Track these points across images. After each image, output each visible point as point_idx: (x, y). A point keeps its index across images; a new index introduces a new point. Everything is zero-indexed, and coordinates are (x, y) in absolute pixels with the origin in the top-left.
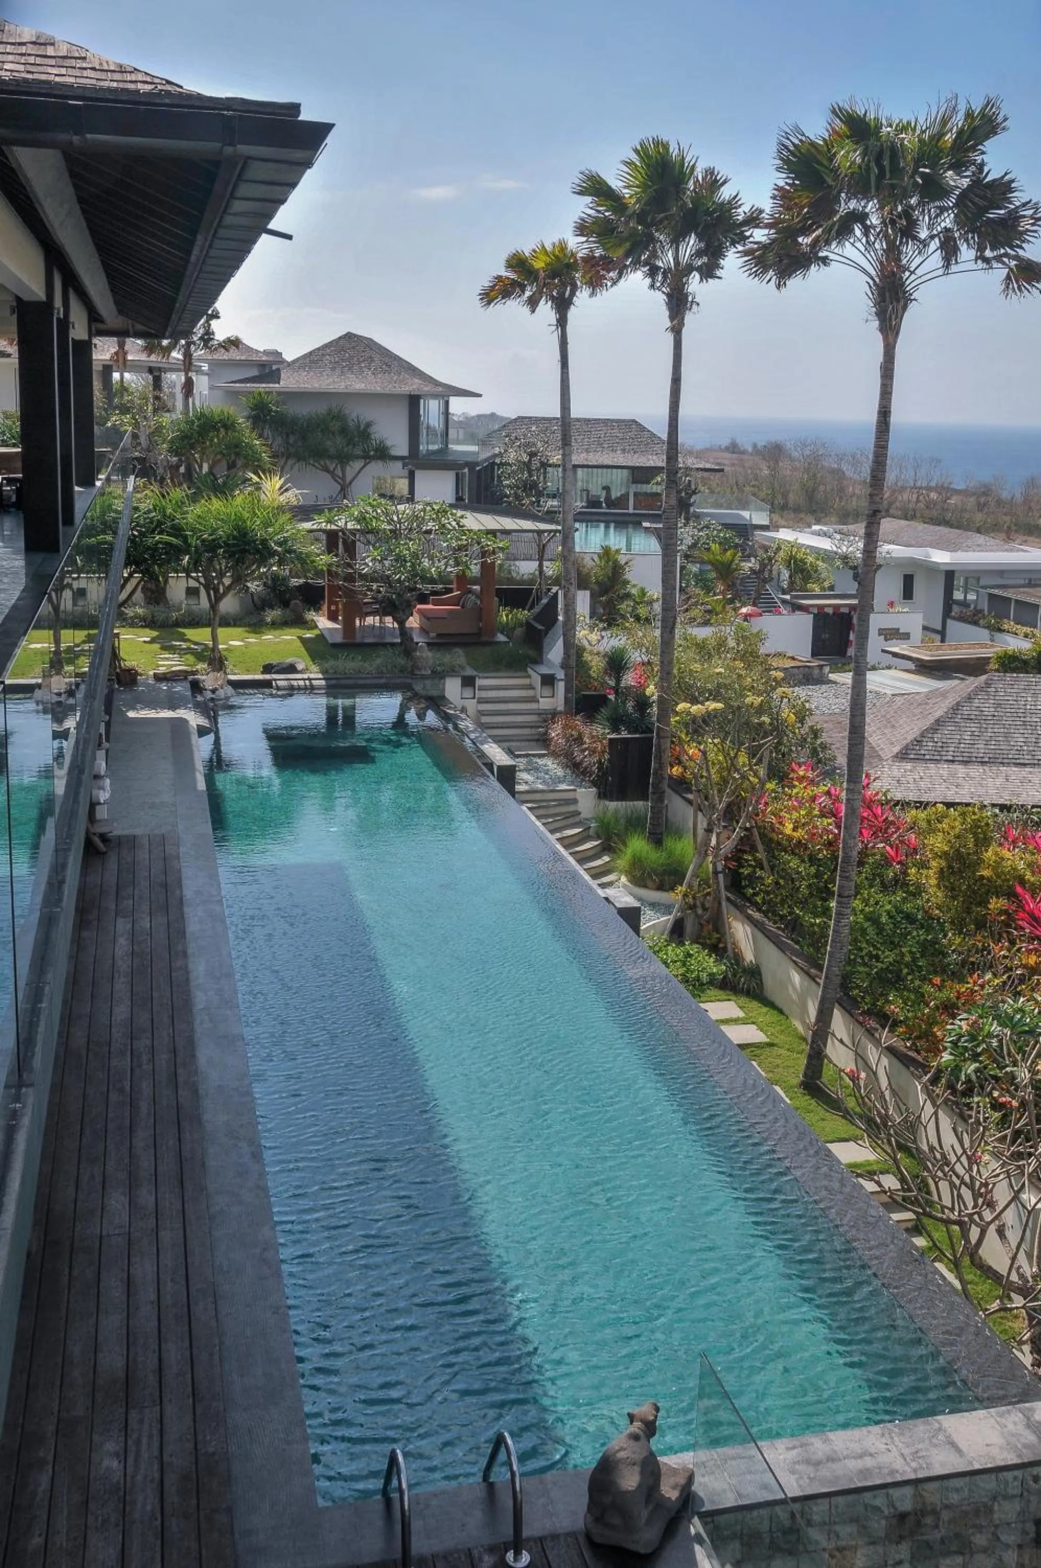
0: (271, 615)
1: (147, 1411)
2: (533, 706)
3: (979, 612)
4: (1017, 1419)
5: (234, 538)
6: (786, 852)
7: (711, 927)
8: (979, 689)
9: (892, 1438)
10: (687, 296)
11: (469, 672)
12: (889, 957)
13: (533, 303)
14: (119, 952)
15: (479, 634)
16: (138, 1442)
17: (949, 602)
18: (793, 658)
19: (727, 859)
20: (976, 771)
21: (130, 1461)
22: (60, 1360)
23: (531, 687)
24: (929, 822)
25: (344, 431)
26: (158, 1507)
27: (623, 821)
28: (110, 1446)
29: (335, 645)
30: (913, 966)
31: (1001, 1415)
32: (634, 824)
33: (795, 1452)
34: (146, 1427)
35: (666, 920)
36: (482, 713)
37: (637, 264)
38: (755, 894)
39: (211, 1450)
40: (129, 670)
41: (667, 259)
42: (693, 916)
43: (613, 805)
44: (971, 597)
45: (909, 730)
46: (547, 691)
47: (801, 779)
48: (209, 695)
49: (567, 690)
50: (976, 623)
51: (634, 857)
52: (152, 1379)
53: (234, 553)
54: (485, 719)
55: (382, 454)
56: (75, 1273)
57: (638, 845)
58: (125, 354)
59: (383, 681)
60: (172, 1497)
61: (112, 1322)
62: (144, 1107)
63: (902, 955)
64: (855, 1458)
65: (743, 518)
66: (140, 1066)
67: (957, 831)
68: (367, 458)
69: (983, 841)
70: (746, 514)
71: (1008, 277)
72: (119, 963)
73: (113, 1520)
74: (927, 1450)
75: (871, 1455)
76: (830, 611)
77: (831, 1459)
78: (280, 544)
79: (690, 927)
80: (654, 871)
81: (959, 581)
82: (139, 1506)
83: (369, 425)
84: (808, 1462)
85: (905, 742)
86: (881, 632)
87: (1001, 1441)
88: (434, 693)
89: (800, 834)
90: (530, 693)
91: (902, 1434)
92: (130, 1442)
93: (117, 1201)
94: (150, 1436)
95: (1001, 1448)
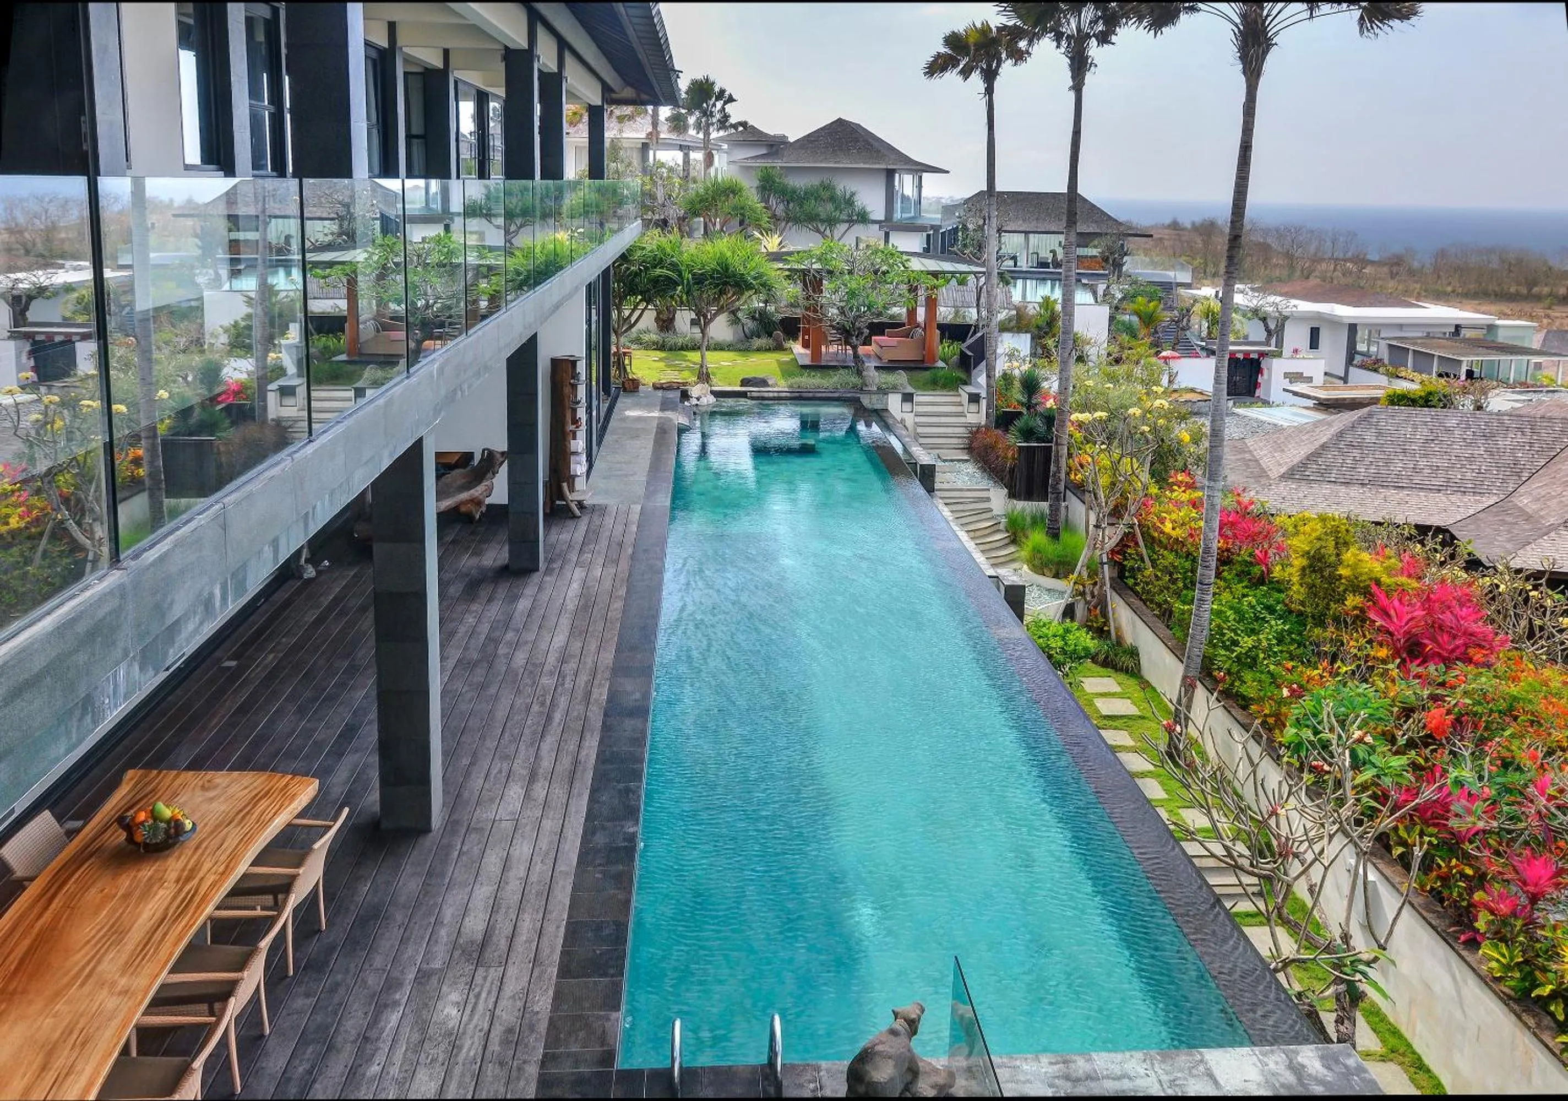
0: (757, 342)
1: (492, 970)
2: (962, 420)
3: (1378, 361)
4: (1279, 1059)
5: (718, 272)
6: (1166, 549)
7: (1098, 611)
8: (1362, 420)
9: (1153, 1064)
10: (1087, 58)
11: (910, 390)
12: (1247, 642)
13: (966, 73)
14: (570, 594)
15: (923, 361)
16: (478, 996)
17: (1351, 353)
18: (1201, 393)
19: (1112, 551)
20: (1355, 491)
21: (468, 1011)
22: (433, 920)
23: (960, 404)
24: (1296, 526)
25: (832, 199)
26: (480, 1051)
27: (1028, 519)
28: (455, 997)
29: (804, 367)
30: (1268, 651)
31: (1264, 1054)
32: (1036, 521)
33: (1056, 1067)
34: (488, 984)
35: (1059, 604)
36: (917, 424)
37: (1045, 31)
38: (1136, 584)
39: (537, 1009)
40: (633, 380)
41: (1070, 26)
42: (1083, 602)
43: (1020, 505)
44: (1373, 349)
45: (1296, 454)
46: (973, 407)
47: (1179, 484)
48: (694, 402)
49: (988, 407)
50: (1376, 371)
51: (1034, 548)
52: (503, 944)
53: (718, 285)
54: (920, 430)
55: (863, 218)
56: (465, 848)
57: (1038, 538)
58: (658, 133)
59: (836, 395)
60: (494, 1046)
61: (483, 892)
62: (558, 716)
63: (1259, 641)
64: (1114, 1079)
65: (1169, 277)
66: (563, 684)
67: (1318, 533)
68: (851, 222)
69: (1342, 544)
70: (1172, 274)
71: (1362, 18)
72: (568, 601)
73: (440, 1059)
74: (1185, 1079)
75: (1130, 1078)
76: (1241, 356)
77: (1089, 1077)
78: (755, 278)
79: (1080, 610)
80: (1051, 561)
81: (1362, 334)
82: (465, 1050)
83: (853, 194)
84: (1067, 1078)
85: (1291, 464)
86: (1286, 375)
87: (1259, 1078)
88: (878, 407)
89: (1179, 533)
90: (959, 409)
91: (1163, 1061)
92: (471, 995)
93: (515, 792)
94: (489, 992)
95: (1259, 1084)
